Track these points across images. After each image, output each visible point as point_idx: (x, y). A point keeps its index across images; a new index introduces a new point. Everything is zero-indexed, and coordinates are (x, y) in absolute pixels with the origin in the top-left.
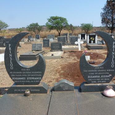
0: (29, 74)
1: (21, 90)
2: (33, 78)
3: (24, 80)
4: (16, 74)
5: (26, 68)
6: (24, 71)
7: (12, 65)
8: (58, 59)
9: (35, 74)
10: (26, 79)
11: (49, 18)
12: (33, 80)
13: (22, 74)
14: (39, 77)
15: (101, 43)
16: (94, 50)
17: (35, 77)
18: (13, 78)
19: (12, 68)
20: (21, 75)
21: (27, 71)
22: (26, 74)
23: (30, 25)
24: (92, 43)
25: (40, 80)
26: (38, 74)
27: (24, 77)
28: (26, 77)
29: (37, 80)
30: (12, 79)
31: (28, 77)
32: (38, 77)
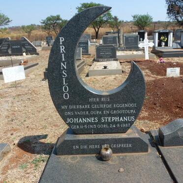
0: (107, 109)
1: (88, 147)
2: (117, 119)
3: (95, 123)
4: (76, 110)
5: (100, 97)
6: (94, 103)
7: (66, 89)
8: (117, 75)
9: (120, 109)
10: (99, 120)
11: (80, 6)
12: (115, 123)
13: (89, 110)
14: (131, 115)
15: (179, 47)
16: (170, 58)
17: (120, 115)
18: (69, 120)
19: (66, 96)
20: (87, 113)
21: (103, 103)
22: (99, 110)
23: (47, 19)
24: (163, 46)
25: (132, 123)
26: (127, 108)
27: (94, 116)
28: (100, 117)
29: (125, 122)
30: (65, 120)
31: (105, 116)
32: (127, 115)
